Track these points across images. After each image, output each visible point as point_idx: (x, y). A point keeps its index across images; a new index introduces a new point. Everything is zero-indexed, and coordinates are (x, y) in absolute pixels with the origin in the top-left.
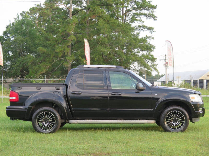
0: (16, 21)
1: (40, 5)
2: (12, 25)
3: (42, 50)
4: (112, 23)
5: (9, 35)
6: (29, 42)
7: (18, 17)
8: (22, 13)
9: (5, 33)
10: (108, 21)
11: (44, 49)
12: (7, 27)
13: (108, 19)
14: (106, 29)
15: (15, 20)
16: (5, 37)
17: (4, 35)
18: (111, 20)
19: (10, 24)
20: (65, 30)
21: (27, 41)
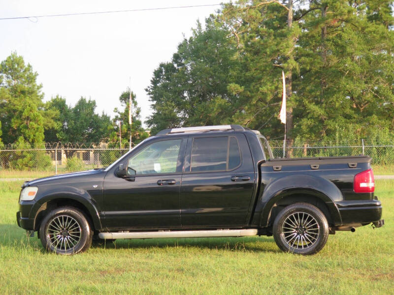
0: (196, 35)
1: (231, 4)
2: (188, 43)
3: (235, 90)
4: (371, 32)
5: (183, 61)
6: (218, 73)
7: (199, 25)
8: (209, 19)
9: (176, 57)
10: (363, 29)
11: (239, 88)
12: (180, 46)
13: (363, 25)
14: (356, 45)
15: (195, 32)
16: (175, 65)
17: (173, 61)
18: (368, 27)
19: (186, 40)
20: (278, 50)
21: (215, 72)
